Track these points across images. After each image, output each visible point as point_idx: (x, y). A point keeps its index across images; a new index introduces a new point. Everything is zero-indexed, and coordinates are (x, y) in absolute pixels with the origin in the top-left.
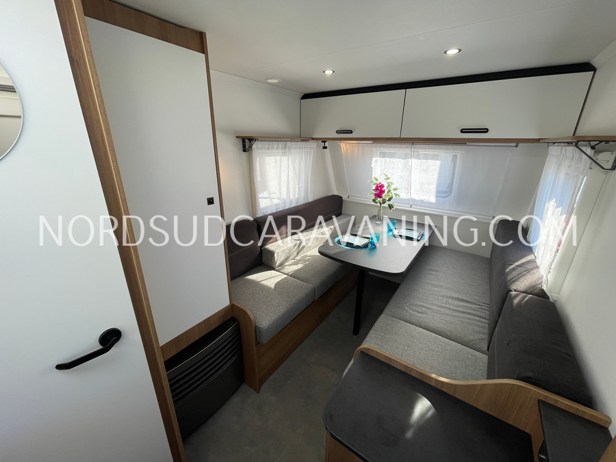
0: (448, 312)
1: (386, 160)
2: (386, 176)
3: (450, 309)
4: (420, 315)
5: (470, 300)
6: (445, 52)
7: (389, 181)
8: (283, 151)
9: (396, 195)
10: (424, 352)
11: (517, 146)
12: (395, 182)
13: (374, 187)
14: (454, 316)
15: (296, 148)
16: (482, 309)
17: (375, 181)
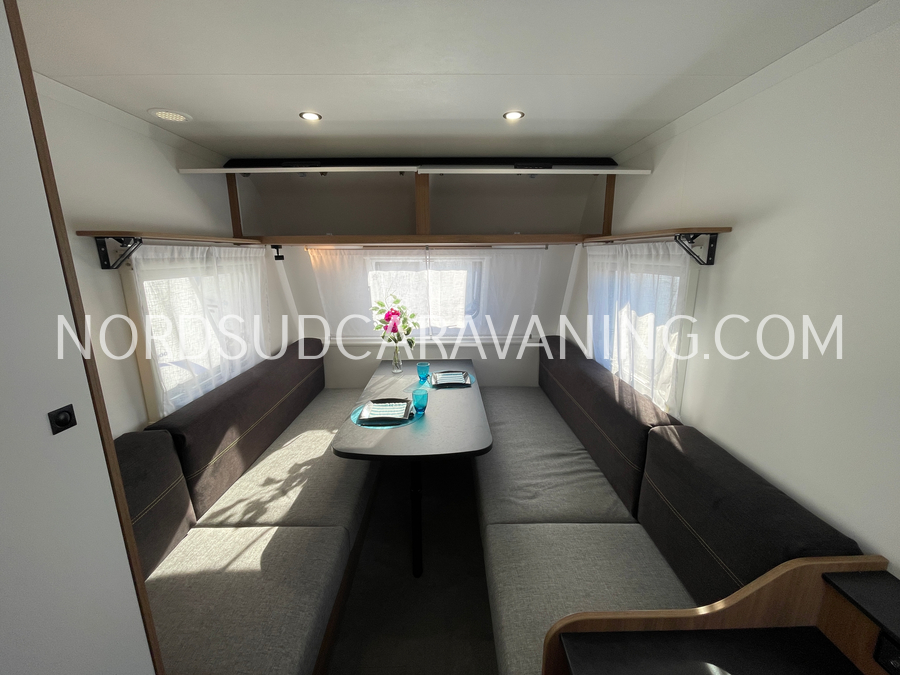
0: (559, 480)
1: (390, 274)
2: (395, 297)
3: (556, 475)
4: (534, 501)
5: (565, 451)
6: (504, 116)
7: (400, 305)
8: (204, 266)
9: (415, 324)
10: (582, 563)
11: (547, 248)
12: (407, 305)
13: (383, 316)
14: (568, 483)
15: (229, 259)
16: (583, 458)
17: (380, 308)
